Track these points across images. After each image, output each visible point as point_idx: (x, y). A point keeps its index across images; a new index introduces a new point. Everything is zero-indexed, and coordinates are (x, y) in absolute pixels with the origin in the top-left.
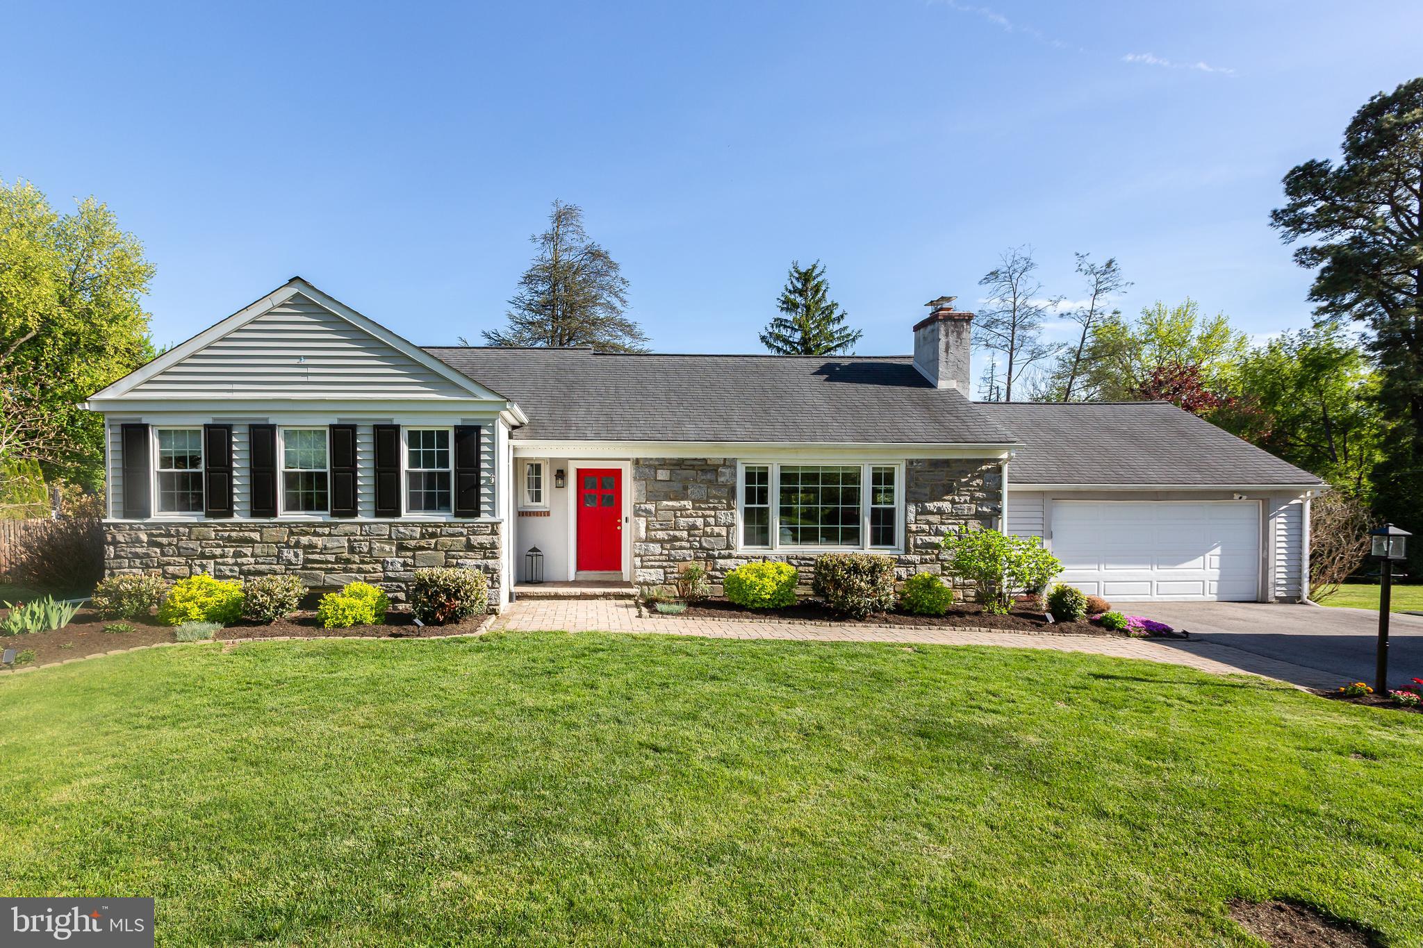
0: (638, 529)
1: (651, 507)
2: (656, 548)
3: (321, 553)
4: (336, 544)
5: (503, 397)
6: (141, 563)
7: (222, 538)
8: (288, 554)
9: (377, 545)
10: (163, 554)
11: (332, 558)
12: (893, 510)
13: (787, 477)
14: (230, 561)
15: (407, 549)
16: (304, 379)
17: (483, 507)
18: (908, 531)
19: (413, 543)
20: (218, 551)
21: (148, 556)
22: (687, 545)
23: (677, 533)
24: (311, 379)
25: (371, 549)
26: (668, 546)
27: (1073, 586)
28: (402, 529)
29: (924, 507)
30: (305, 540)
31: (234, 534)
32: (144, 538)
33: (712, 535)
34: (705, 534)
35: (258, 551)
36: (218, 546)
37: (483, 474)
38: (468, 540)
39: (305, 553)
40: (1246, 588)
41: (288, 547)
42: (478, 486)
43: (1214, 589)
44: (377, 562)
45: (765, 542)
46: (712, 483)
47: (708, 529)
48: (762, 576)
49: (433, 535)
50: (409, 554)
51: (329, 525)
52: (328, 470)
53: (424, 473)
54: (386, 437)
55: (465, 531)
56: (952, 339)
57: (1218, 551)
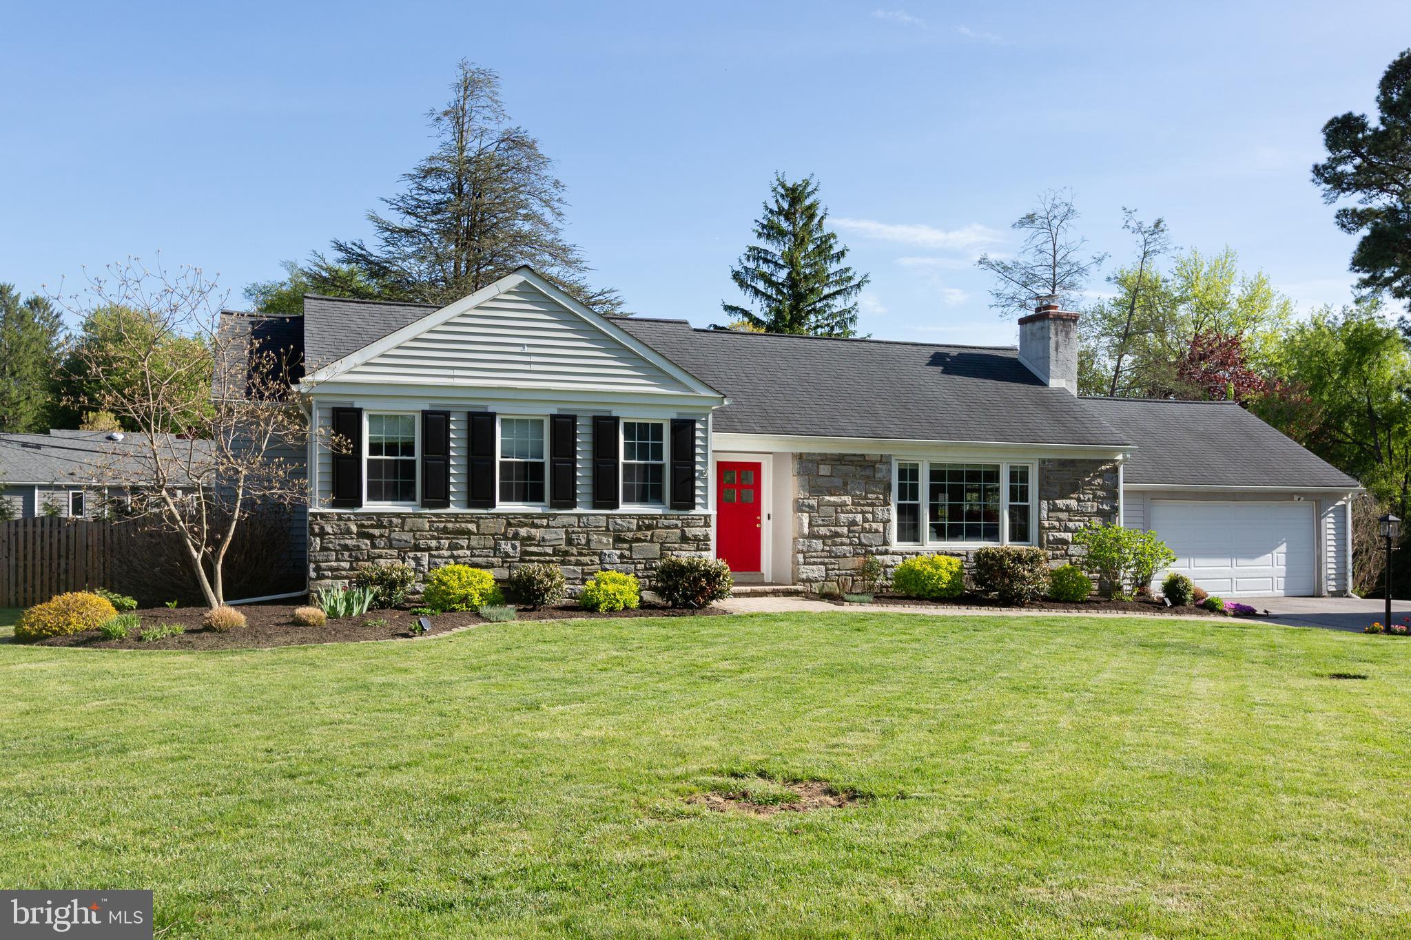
0: (801, 525)
1: (814, 502)
2: (818, 544)
3: (538, 545)
4: (554, 536)
5: (718, 392)
6: (350, 556)
7: (437, 530)
8: (506, 546)
9: (594, 537)
10: (374, 546)
11: (549, 550)
12: (1027, 507)
13: (936, 475)
14: (446, 553)
15: (624, 541)
16: (527, 367)
17: (698, 500)
18: (1041, 527)
19: (630, 535)
20: (434, 543)
21: (358, 548)
22: (847, 541)
23: (838, 529)
24: (534, 367)
25: (588, 541)
26: (829, 542)
28: (619, 521)
29: (1055, 505)
30: (523, 532)
31: (450, 525)
32: (354, 528)
33: (870, 531)
34: (864, 530)
35: (474, 543)
36: (433, 538)
37: (698, 467)
38: (683, 532)
39: (522, 545)
40: (1304, 584)
41: (506, 538)
42: (693, 479)
43: (1282, 586)
44: (595, 554)
45: (915, 537)
46: (871, 480)
47: (867, 525)
48: (937, 567)
49: (649, 527)
50: (626, 546)
51: (547, 516)
52: (546, 459)
53: (639, 465)
54: (605, 428)
55: (679, 523)
56: (1061, 338)
57: (1283, 548)
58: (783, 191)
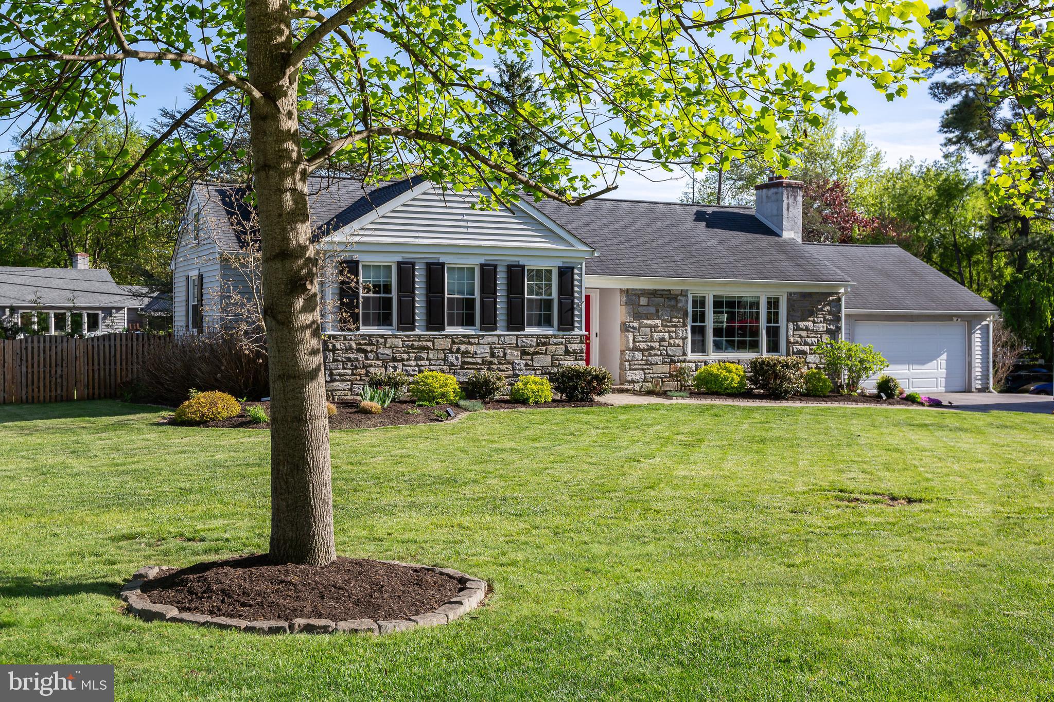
0: (628, 341)
1: (636, 325)
2: (639, 355)
3: (473, 357)
4: (483, 351)
5: (591, 247)
6: (352, 365)
7: (407, 346)
8: (452, 358)
9: (509, 351)
10: (367, 358)
11: (480, 361)
12: (778, 328)
13: (718, 304)
14: (413, 363)
15: (528, 354)
16: (465, 230)
17: (576, 325)
18: (788, 342)
19: (532, 350)
20: (405, 356)
21: (357, 360)
22: (658, 352)
23: (652, 344)
24: (470, 230)
25: (505, 354)
26: (646, 353)
27: (893, 377)
28: (524, 340)
29: (798, 325)
30: (463, 348)
31: (416, 343)
32: (354, 346)
33: (674, 346)
34: (670, 345)
35: (431, 356)
36: (405, 352)
37: (576, 301)
38: (566, 347)
39: (462, 357)
40: (959, 384)
41: (452, 352)
42: (572, 309)
43: (943, 384)
44: (509, 363)
45: (703, 350)
46: (674, 308)
47: (672, 341)
48: (730, 372)
49: (544, 344)
50: (529, 357)
51: (478, 337)
52: (477, 295)
53: (536, 300)
54: (516, 273)
55: (564, 341)
56: (791, 200)
57: (944, 356)
58: (504, 68)
